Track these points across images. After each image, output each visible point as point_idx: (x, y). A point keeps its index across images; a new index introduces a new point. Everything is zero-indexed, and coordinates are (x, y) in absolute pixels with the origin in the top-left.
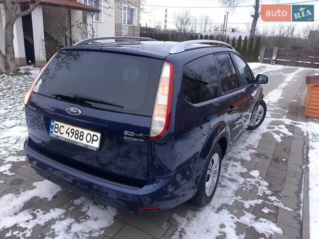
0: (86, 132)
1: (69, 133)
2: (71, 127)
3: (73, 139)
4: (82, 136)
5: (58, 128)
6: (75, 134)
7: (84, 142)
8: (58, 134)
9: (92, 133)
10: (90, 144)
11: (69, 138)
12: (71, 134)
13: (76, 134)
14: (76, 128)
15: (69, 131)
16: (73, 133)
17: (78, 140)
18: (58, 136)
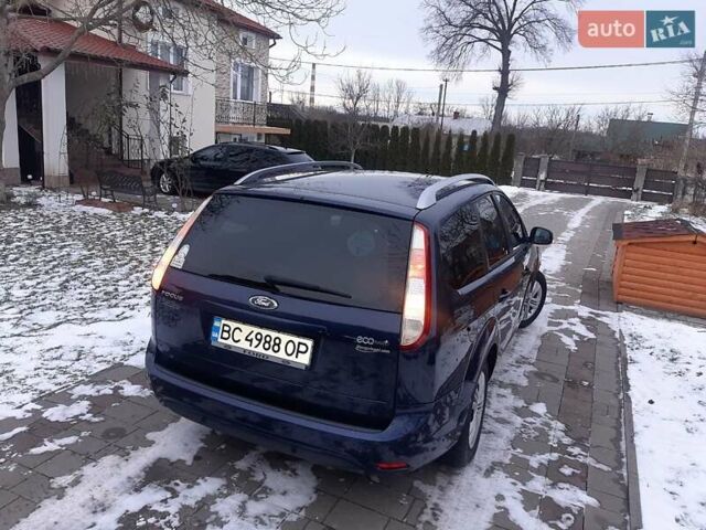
0: (285, 338)
1: (251, 341)
2: (256, 330)
3: (260, 349)
4: (278, 345)
5: (228, 332)
6: (263, 341)
7: (282, 355)
8: (230, 342)
9: (297, 340)
10: (293, 358)
11: (252, 348)
12: (255, 342)
13: (266, 342)
14: (265, 332)
15: (253, 336)
16: (260, 341)
17: (270, 352)
18: (230, 346)
